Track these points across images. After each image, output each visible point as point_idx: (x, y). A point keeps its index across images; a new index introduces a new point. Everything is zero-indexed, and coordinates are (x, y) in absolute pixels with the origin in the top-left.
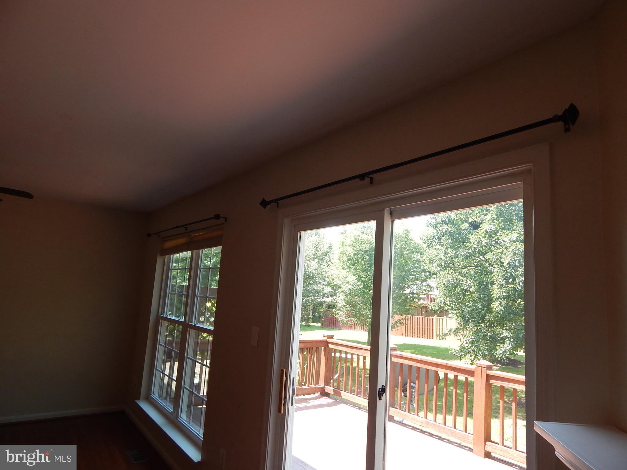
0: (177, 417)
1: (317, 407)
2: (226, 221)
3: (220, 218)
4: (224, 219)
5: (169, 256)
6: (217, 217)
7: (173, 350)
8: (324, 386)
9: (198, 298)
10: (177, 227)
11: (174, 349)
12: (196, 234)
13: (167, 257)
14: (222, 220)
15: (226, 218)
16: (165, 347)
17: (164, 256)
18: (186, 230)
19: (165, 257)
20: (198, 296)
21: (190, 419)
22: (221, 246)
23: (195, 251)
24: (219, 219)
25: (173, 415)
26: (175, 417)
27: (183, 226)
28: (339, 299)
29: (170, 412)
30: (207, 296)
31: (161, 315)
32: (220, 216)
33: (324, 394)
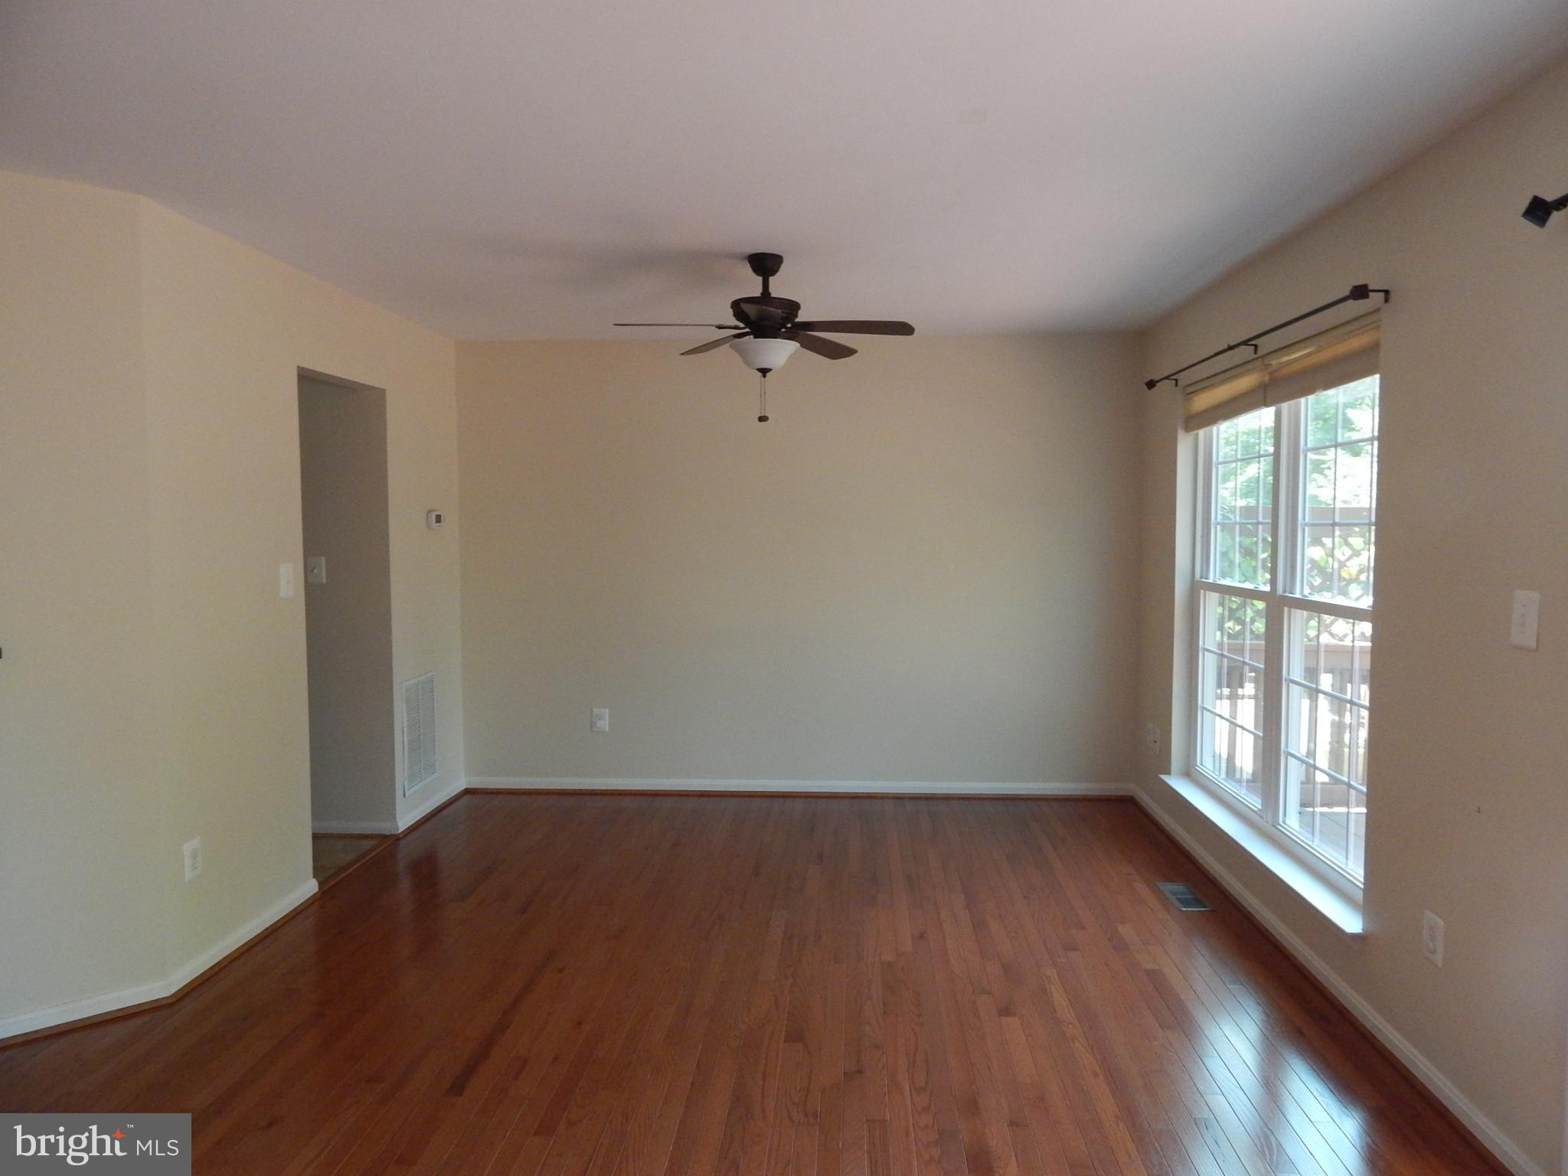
0: (1275, 824)
2: (1387, 300)
3: (1371, 294)
4: (1382, 294)
5: (1207, 429)
6: (1360, 292)
7: (1244, 663)
9: (1306, 528)
10: (1230, 348)
11: (1247, 661)
12: (1286, 359)
13: (1201, 433)
14: (1376, 299)
15: (1387, 292)
16: (1222, 655)
17: (1196, 432)
18: (1255, 353)
19: (1197, 434)
20: (1306, 525)
21: (1313, 834)
22: (1377, 376)
23: (1285, 406)
24: (1367, 297)
25: (1262, 818)
26: (1270, 822)
27: (1245, 343)
29: (1256, 809)
30: (1334, 520)
31: (1201, 578)
32: (1370, 288)
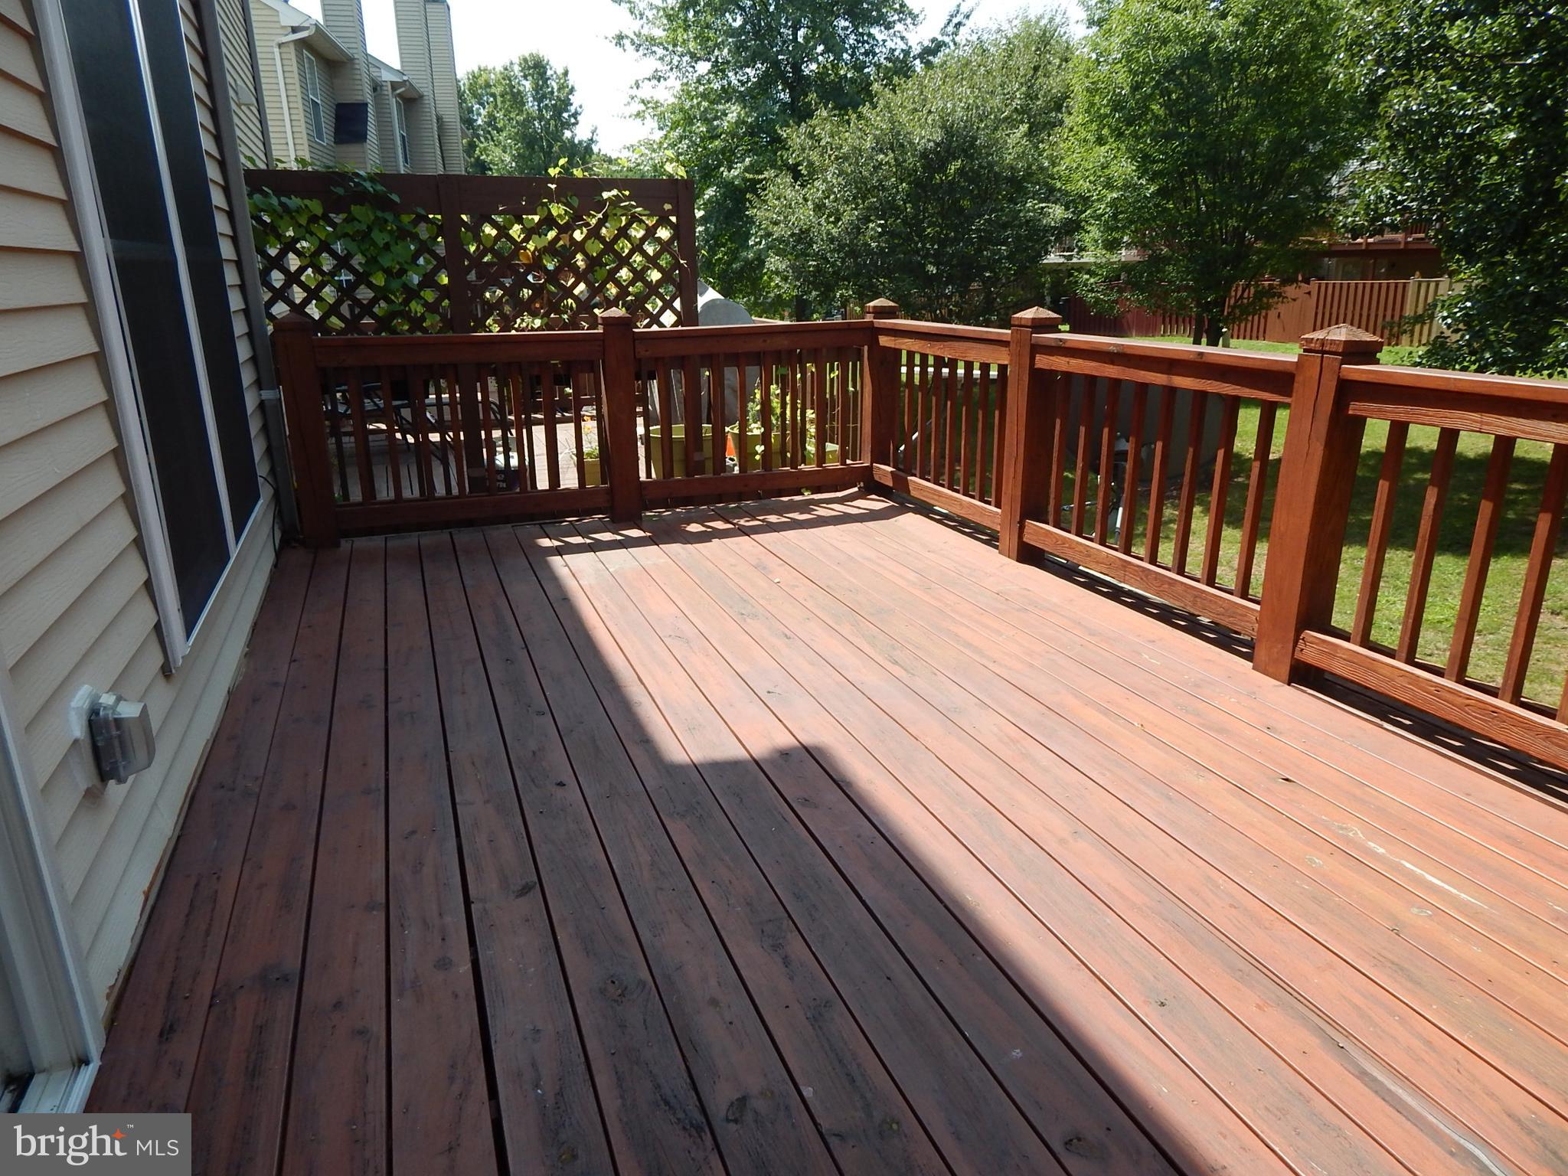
1: (825, 522)
8: (872, 464)
28: (1087, 238)
33: (872, 487)
